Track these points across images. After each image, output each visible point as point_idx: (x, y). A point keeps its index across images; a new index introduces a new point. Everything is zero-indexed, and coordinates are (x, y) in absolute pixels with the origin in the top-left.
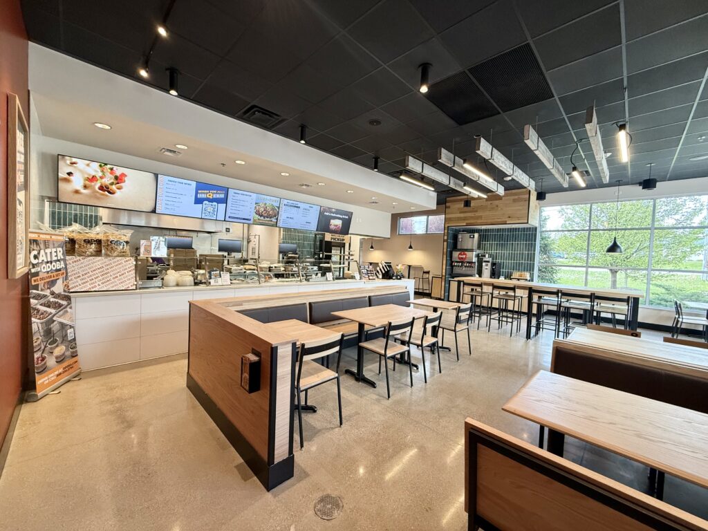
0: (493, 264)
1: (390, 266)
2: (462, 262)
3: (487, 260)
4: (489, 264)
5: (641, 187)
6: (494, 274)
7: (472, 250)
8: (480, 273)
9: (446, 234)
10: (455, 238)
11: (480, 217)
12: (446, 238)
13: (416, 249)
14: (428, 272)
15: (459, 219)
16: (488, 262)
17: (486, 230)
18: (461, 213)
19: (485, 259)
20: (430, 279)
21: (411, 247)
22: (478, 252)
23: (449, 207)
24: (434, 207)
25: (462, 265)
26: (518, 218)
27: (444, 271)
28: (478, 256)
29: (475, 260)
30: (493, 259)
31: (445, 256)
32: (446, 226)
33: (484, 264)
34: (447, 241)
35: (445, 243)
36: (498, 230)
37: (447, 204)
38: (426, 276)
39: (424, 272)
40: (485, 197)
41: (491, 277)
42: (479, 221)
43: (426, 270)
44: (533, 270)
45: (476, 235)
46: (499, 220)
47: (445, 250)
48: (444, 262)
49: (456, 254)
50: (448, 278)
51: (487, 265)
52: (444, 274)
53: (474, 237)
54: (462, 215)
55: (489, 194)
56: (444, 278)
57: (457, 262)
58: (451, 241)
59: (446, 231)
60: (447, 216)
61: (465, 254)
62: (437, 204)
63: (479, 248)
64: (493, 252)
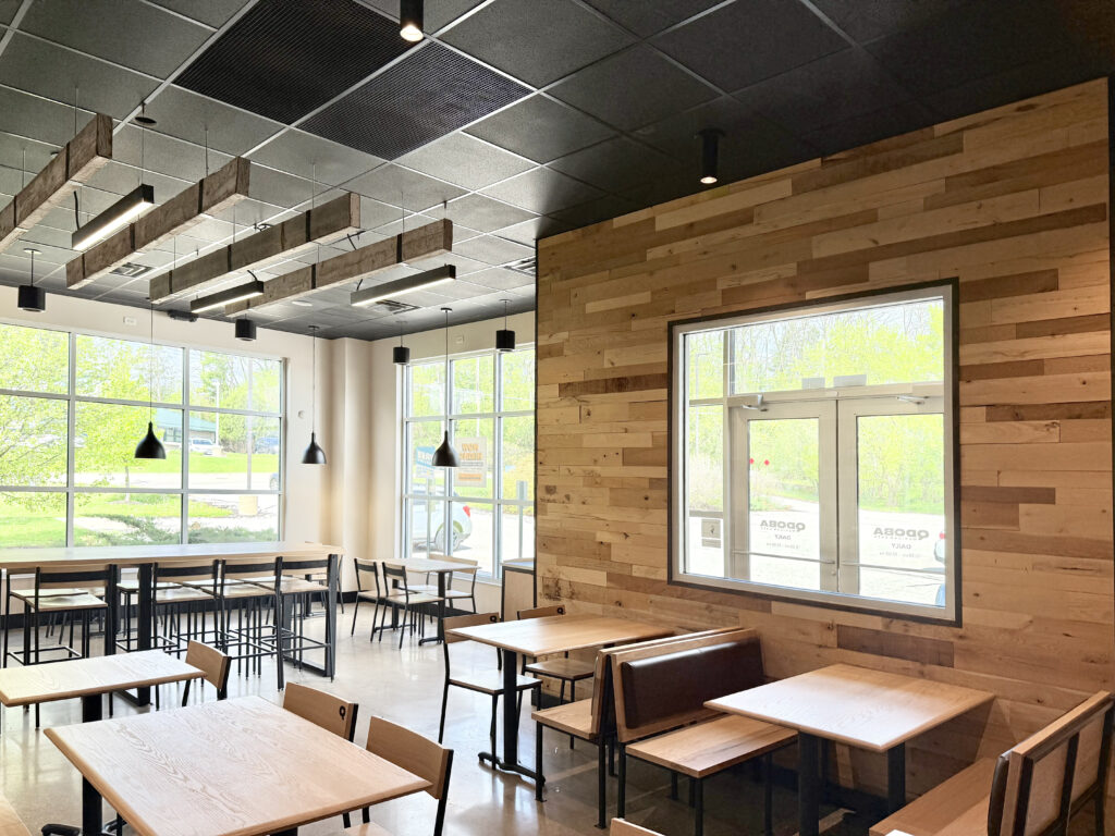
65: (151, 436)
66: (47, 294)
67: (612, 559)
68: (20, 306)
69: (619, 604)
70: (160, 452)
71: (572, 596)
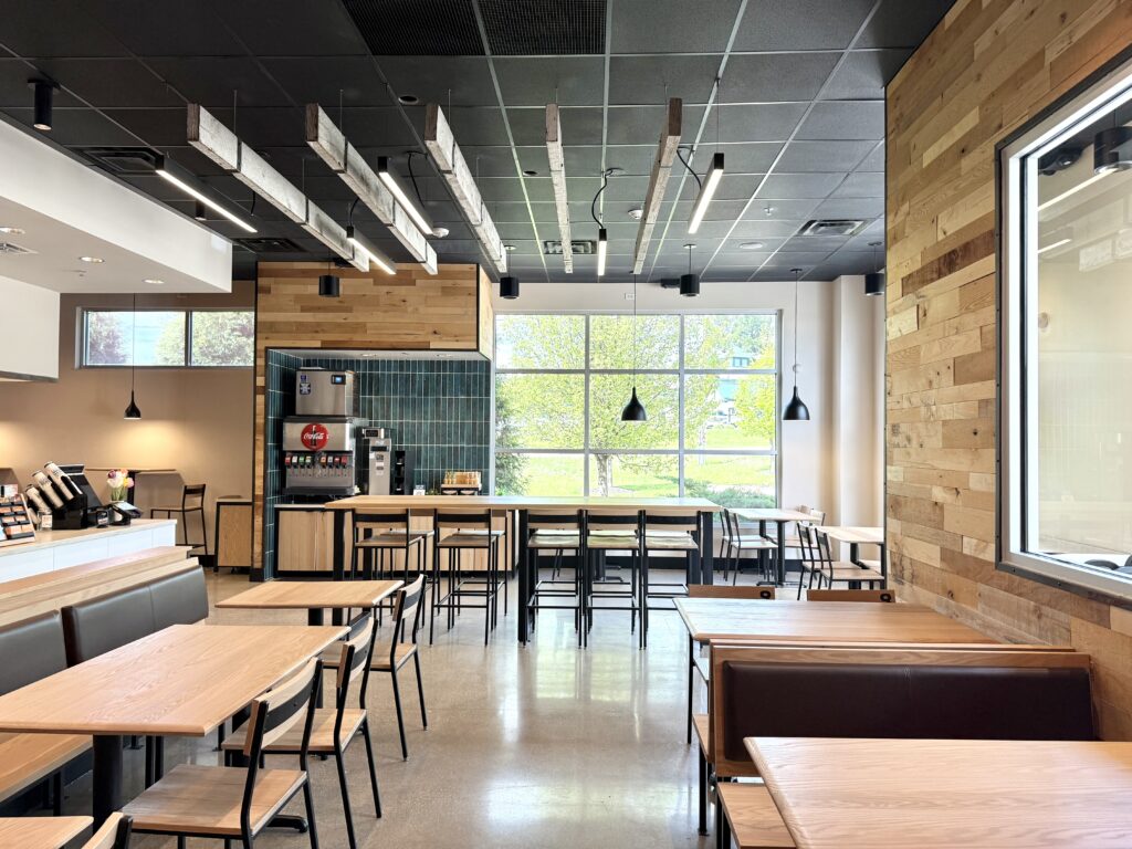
0: (398, 455)
1: (82, 481)
2: (312, 453)
3: (382, 443)
4: (387, 456)
5: (678, 290)
6: (399, 484)
7: (338, 419)
8: (363, 480)
9: (261, 370)
10: (288, 382)
11: (361, 327)
12: (260, 381)
13: (155, 417)
14: (200, 491)
15: (301, 328)
16: (383, 449)
17: (373, 364)
18: (303, 310)
19: (374, 442)
20: (210, 509)
21: (133, 411)
22: (357, 422)
23: (268, 291)
24: (223, 283)
25: (313, 463)
26: (456, 337)
27: (259, 482)
28: (357, 433)
29: (349, 444)
30: (394, 442)
31: (260, 438)
32: (261, 346)
33: (372, 456)
34: (264, 390)
35: (260, 399)
36: (401, 364)
37: (262, 281)
38: (196, 501)
39: (188, 491)
40: (390, 271)
41: (393, 492)
42: (358, 338)
43: (191, 483)
44: (487, 466)
45: (349, 376)
46: (410, 339)
47: (260, 420)
48: (260, 455)
49: (293, 431)
50: (274, 502)
51: (380, 458)
52: (259, 492)
53: (343, 382)
54: (308, 317)
55: (404, 266)
56: (259, 503)
57: (299, 453)
58: (276, 391)
59: (261, 362)
60: (262, 317)
61: (323, 430)
62: (234, 278)
63: (356, 412)
64: (393, 422)
65: (634, 401)
66: (521, 285)
67: (945, 529)
68: (501, 295)
69: (951, 595)
70: (641, 415)
71: (914, 579)
